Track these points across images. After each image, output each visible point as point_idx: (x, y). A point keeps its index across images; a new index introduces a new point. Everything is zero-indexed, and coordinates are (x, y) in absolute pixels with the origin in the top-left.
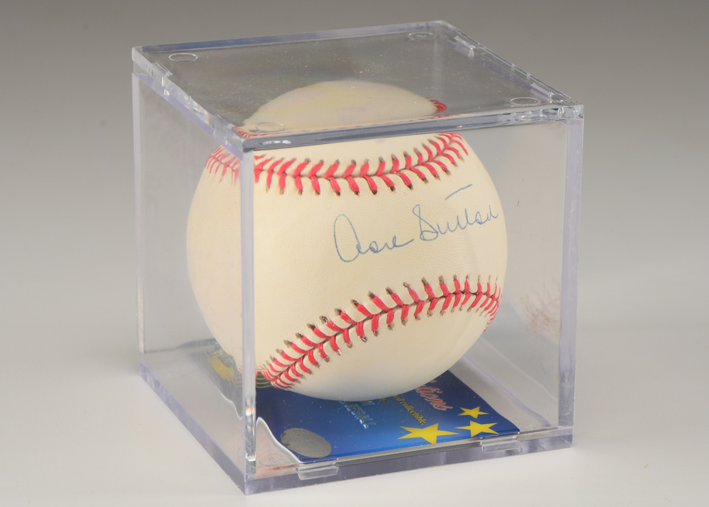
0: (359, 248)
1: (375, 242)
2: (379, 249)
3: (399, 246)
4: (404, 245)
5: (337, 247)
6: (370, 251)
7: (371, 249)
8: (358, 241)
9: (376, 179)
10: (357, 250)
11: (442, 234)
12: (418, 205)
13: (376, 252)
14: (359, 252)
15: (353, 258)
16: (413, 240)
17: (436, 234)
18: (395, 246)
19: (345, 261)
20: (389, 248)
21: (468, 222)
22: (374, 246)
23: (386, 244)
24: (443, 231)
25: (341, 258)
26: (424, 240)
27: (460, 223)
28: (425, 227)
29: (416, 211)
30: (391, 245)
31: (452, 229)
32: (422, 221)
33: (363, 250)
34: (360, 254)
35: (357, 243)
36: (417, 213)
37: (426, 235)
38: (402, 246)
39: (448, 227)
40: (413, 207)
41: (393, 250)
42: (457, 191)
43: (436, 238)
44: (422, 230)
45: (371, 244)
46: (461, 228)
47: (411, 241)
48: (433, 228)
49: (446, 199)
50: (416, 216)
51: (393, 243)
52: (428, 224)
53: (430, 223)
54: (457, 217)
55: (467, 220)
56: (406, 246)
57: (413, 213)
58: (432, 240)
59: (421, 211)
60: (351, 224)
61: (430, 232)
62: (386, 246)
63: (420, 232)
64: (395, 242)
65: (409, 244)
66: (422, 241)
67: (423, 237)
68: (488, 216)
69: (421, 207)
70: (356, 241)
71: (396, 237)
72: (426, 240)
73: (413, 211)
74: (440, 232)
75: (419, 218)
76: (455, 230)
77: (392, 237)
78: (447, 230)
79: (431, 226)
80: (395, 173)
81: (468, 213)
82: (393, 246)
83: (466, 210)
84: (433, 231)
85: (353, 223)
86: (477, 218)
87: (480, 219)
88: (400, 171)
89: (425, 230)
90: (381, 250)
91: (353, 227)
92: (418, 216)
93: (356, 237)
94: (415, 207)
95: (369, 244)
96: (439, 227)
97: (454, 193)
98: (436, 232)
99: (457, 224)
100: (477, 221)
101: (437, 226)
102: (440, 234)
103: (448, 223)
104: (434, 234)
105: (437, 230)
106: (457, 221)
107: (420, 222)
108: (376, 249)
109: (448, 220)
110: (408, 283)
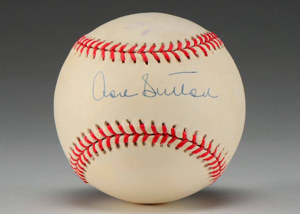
0: (104, 92)
1: (114, 91)
2: (115, 96)
3: (128, 96)
4: (132, 96)
5: (93, 90)
6: (110, 96)
7: (111, 95)
8: (105, 89)
10: (103, 94)
11: (159, 94)
12: (148, 74)
13: (113, 97)
14: (104, 95)
15: (100, 98)
16: (138, 94)
17: (154, 94)
18: (125, 95)
19: (95, 100)
20: (121, 96)
21: (182, 92)
22: (113, 93)
23: (120, 94)
24: (160, 93)
25: (94, 98)
26: (145, 95)
28: (148, 88)
29: (145, 78)
31: (167, 94)
32: (147, 84)
33: (106, 95)
34: (104, 97)
36: (145, 79)
37: (147, 93)
38: (130, 96)
39: (165, 92)
40: (143, 75)
41: (123, 98)
42: (181, 73)
43: (154, 96)
44: (145, 90)
45: (111, 92)
46: (175, 95)
47: (136, 95)
48: (153, 90)
49: (170, 75)
50: (144, 81)
51: (124, 93)
52: (151, 87)
53: (152, 87)
54: (175, 88)
55: (182, 91)
56: (132, 97)
57: (142, 78)
58: (151, 97)
59: (148, 78)
60: (104, 78)
61: (151, 92)
62: (120, 95)
63: (144, 91)
64: (126, 93)
65: (135, 96)
66: (143, 96)
67: (145, 94)
68: (204, 94)
69: (149, 75)
70: (104, 88)
71: (127, 90)
72: (146, 96)
73: (143, 77)
74: (158, 93)
75: (145, 82)
76: (170, 95)
77: (125, 90)
78: (163, 93)
79: (152, 89)
80: (140, 52)
81: (184, 87)
82: (124, 95)
83: (183, 85)
84: (153, 91)
85: (105, 78)
86: (192, 92)
87: (195, 94)
88: (144, 53)
89: (147, 90)
90: (116, 96)
91: (104, 80)
92: (145, 81)
93: (104, 86)
94: (145, 75)
95: (110, 91)
96: (158, 90)
97: (177, 73)
98: (155, 93)
99: (172, 91)
100: (192, 94)
101: (157, 89)
102: (157, 94)
103: (165, 90)
104: (153, 93)
105: (156, 92)
106: (173, 89)
107: (145, 84)
108: (113, 95)
109: (166, 88)
110: (129, 120)
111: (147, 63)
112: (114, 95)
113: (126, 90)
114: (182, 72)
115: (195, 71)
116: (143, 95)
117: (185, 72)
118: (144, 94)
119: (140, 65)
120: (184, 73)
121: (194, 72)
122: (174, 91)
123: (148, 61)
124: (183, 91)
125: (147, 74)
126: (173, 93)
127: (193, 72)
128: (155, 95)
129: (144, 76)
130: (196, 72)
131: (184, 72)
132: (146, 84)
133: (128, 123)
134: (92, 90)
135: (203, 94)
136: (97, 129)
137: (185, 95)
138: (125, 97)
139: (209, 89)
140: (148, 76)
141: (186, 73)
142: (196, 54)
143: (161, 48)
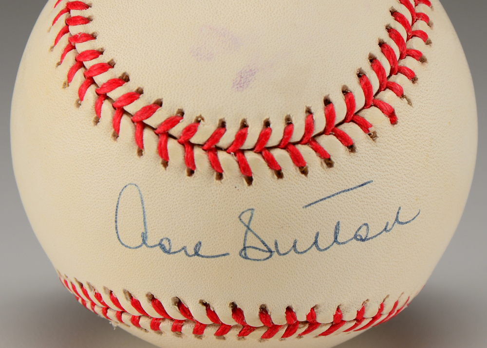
0: (144, 237)
1: (169, 240)
2: (172, 251)
3: (203, 257)
4: (212, 257)
5: (116, 222)
6: (158, 247)
7: (160, 245)
8: (145, 229)
9: (198, 153)
10: (141, 239)
11: (279, 254)
12: (252, 210)
13: (167, 252)
14: (144, 242)
15: (134, 246)
16: (228, 254)
17: (268, 254)
18: (197, 254)
19: (122, 244)
20: (186, 253)
21: (335, 241)
22: (166, 243)
24: (282, 251)
26: (246, 258)
27: (297, 247)
28: (252, 241)
29: (246, 218)
30: (191, 251)
31: (299, 250)
33: (150, 242)
34: (144, 246)
35: (143, 231)
36: (246, 221)
37: (250, 253)
38: (208, 257)
39: (294, 246)
40: (242, 211)
41: (192, 258)
42: (333, 195)
43: (268, 258)
44: (246, 245)
45: (162, 240)
46: (319, 249)
47: (224, 255)
48: (266, 245)
49: (306, 206)
50: (243, 225)
51: (195, 249)
52: (259, 238)
53: (263, 239)
54: (318, 234)
55: (336, 238)
56: (213, 259)
57: (238, 220)
58: (260, 260)
59: (253, 218)
60: (142, 203)
61: (260, 250)
62: (183, 251)
63: (242, 247)
64: (199, 249)
65: (220, 257)
66: (242, 259)
67: (245, 254)
68: (386, 226)
69: (255, 213)
70: (143, 228)
71: (202, 244)
72: (249, 259)
73: (239, 217)
74: (278, 251)
75: (246, 228)
76: (305, 251)
77: (196, 242)
78: (290, 250)
79: (264, 243)
80: (232, 153)
81: (340, 229)
82: (194, 253)
83: (338, 223)
84: (265, 249)
85: (145, 203)
86: (360, 233)
87: (365, 234)
88: (243, 151)
89: (250, 247)
90: (175, 253)
91: (143, 208)
92: (245, 225)
93: (145, 223)
94: (246, 211)
95: (160, 239)
96: (276, 244)
97: (325, 199)
98: (270, 251)
99: (312, 243)
100: (358, 237)
101: (274, 243)
102: (275, 254)
103: (295, 242)
104: (265, 253)
105: (273, 249)
106: (314, 239)
107: (246, 233)
108: (167, 248)
109: (298, 239)
110: (207, 301)
111: (250, 180)
112: (170, 249)
113: (200, 243)
114: (337, 192)
115: (366, 181)
116: (240, 258)
117: (343, 191)
118: (243, 254)
119: (234, 187)
120: (342, 194)
121: (365, 184)
122: (316, 242)
123: (253, 177)
124: (338, 237)
125: (250, 209)
126: (314, 246)
127: (362, 185)
128: (271, 256)
129: (243, 215)
130: (369, 182)
131: (340, 192)
132: (249, 233)
133: (205, 307)
134: (114, 221)
135: (384, 228)
136: (127, 298)
137: (343, 245)
138: (196, 256)
139: (400, 209)
140: (252, 214)
141: (344, 194)
142: (369, 131)
143: (283, 137)
